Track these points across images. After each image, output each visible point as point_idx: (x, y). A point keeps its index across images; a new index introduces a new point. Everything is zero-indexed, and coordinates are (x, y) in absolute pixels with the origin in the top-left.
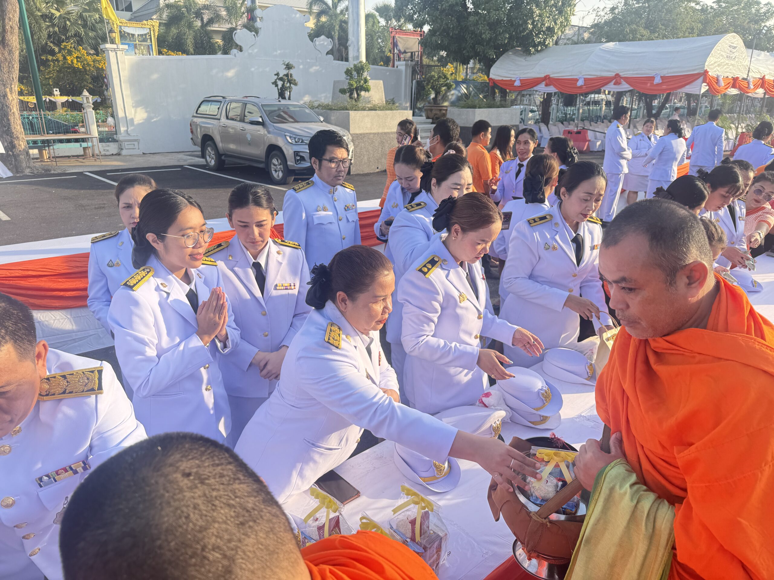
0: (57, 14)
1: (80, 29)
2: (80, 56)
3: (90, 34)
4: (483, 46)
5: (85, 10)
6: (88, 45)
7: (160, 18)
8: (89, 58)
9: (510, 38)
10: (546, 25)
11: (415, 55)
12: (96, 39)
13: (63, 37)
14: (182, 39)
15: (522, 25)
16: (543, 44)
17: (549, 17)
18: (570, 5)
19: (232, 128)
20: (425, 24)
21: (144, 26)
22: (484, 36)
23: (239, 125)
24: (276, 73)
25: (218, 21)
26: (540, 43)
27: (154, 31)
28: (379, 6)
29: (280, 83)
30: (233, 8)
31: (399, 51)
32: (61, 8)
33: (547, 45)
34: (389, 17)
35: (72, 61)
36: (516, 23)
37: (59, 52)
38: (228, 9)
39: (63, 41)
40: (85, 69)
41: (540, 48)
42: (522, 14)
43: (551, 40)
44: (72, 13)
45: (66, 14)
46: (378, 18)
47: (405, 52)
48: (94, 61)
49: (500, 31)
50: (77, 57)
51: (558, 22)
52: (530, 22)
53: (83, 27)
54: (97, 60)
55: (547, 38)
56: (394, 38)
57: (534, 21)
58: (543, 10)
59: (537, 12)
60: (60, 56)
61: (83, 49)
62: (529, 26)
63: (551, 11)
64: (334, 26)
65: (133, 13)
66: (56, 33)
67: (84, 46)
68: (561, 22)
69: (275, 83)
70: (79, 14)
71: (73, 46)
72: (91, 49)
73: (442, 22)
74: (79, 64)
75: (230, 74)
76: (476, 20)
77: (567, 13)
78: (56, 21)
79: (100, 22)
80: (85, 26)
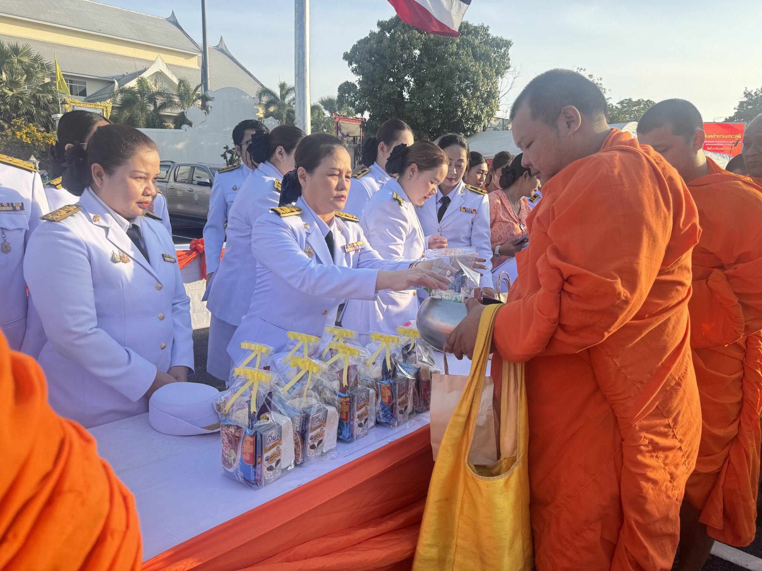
0: (10, 94)
1: (32, 108)
2: (29, 131)
3: (42, 113)
4: (419, 131)
5: (39, 92)
6: (39, 123)
7: (114, 102)
8: (39, 135)
9: (442, 124)
10: (474, 113)
11: (357, 139)
12: (48, 118)
13: (15, 115)
14: (134, 121)
15: (452, 112)
16: (472, 129)
17: (476, 107)
18: (494, 98)
19: (180, 191)
20: (365, 110)
21: (97, 107)
22: (418, 121)
23: (187, 187)
24: (225, 146)
25: (171, 106)
26: (469, 128)
27: (106, 111)
28: (324, 100)
29: (229, 156)
30: (186, 94)
31: (343, 134)
32: (14, 89)
33: (475, 131)
34: (334, 110)
35: (21, 137)
36: (447, 110)
37: (9, 128)
38: (180, 96)
39: (14, 118)
40: (34, 145)
41: (469, 134)
42: (452, 103)
43: (479, 127)
44: (25, 93)
45: (18, 94)
46: (324, 110)
47: (348, 135)
48: (43, 138)
49: (433, 117)
50: (26, 133)
51: (485, 111)
52: (460, 110)
53: (35, 107)
54: (46, 137)
55: (475, 125)
56: (337, 123)
57: (463, 109)
58: (470, 100)
59: (466, 101)
60: (9, 132)
61: (33, 126)
62: (459, 113)
63: (478, 102)
64: (282, 115)
65: (87, 98)
66: (7, 110)
67: (34, 124)
68: (487, 112)
69: (224, 156)
70: (32, 94)
71: (23, 122)
72: (42, 126)
73: (381, 108)
74: (28, 139)
75: (180, 146)
76: (412, 107)
77: (492, 104)
78: (8, 100)
79: (53, 102)
80: (37, 105)
